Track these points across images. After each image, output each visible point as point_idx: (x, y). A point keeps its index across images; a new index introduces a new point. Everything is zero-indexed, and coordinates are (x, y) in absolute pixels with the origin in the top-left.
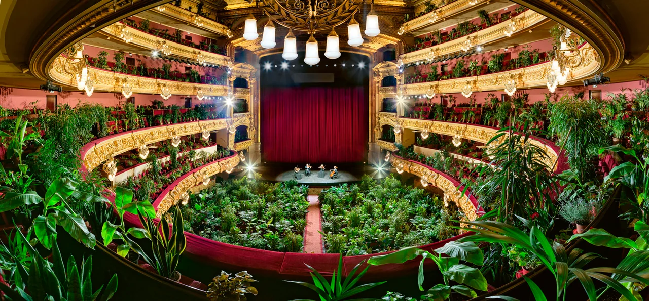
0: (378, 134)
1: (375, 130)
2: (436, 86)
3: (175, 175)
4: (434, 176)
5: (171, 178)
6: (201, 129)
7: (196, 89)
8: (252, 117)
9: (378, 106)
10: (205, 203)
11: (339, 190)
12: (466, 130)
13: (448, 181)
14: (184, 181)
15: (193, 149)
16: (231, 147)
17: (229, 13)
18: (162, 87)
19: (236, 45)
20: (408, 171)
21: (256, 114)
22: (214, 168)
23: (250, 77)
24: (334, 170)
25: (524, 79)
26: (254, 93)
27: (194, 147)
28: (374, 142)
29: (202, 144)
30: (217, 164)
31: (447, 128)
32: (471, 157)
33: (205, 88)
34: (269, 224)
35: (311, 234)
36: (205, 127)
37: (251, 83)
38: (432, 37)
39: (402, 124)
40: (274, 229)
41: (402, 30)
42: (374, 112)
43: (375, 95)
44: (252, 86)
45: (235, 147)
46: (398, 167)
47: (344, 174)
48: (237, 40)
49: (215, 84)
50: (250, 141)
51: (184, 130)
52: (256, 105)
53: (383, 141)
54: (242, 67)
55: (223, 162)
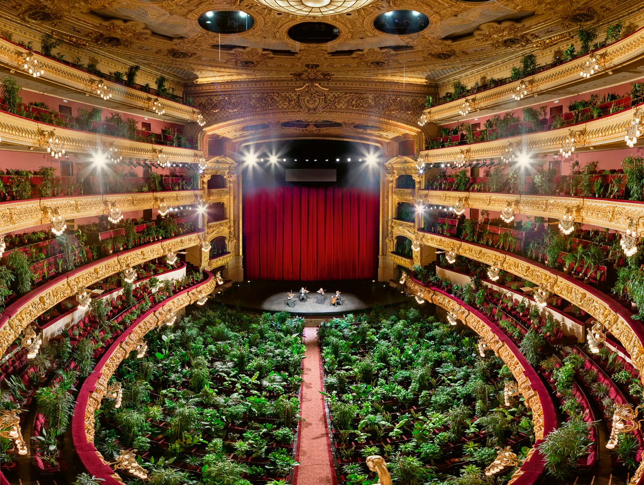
0: (391, 246)
1: (387, 241)
2: (467, 199)
3: (127, 317)
4: (464, 312)
5: (123, 323)
6: (164, 251)
7: (157, 201)
8: (232, 224)
9: (391, 211)
10: (170, 349)
11: (343, 322)
12: (504, 261)
13: (482, 323)
14: (141, 324)
15: (154, 275)
16: (205, 265)
17: (200, 89)
18: (110, 206)
19: (209, 133)
20: (430, 301)
21: (236, 221)
22: (183, 300)
23: (228, 173)
24: (337, 296)
25: (583, 213)
26: (234, 194)
27: (156, 273)
28: (386, 255)
29: (167, 269)
30: (186, 294)
31: (479, 253)
32: (509, 288)
33: (170, 197)
34: (253, 380)
35: (309, 387)
36: (169, 249)
37: (230, 181)
38: (460, 127)
39: (421, 239)
40: (260, 388)
41: (424, 120)
42: (386, 219)
43: (387, 198)
44: (232, 185)
45: (209, 265)
46: (417, 296)
47: (350, 298)
48: (211, 127)
49: (183, 189)
50: (229, 255)
51: (141, 257)
52: (236, 209)
53: (397, 256)
54: (217, 162)
55: (194, 291)
